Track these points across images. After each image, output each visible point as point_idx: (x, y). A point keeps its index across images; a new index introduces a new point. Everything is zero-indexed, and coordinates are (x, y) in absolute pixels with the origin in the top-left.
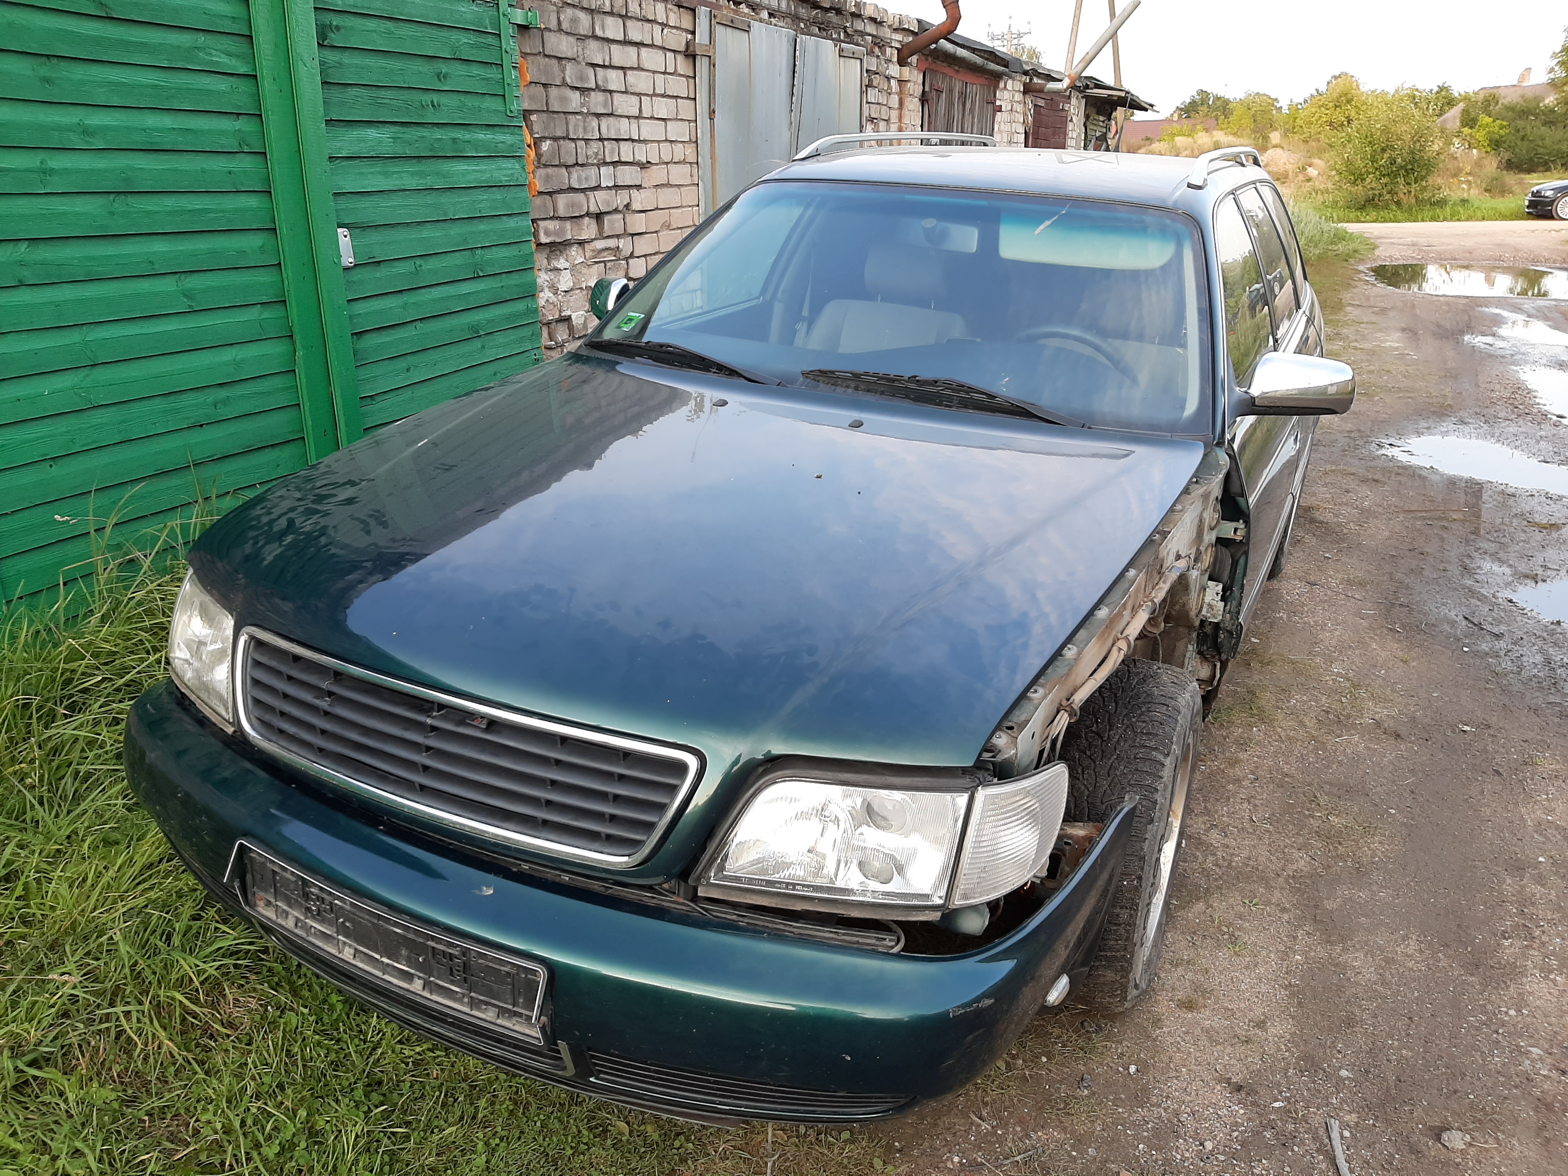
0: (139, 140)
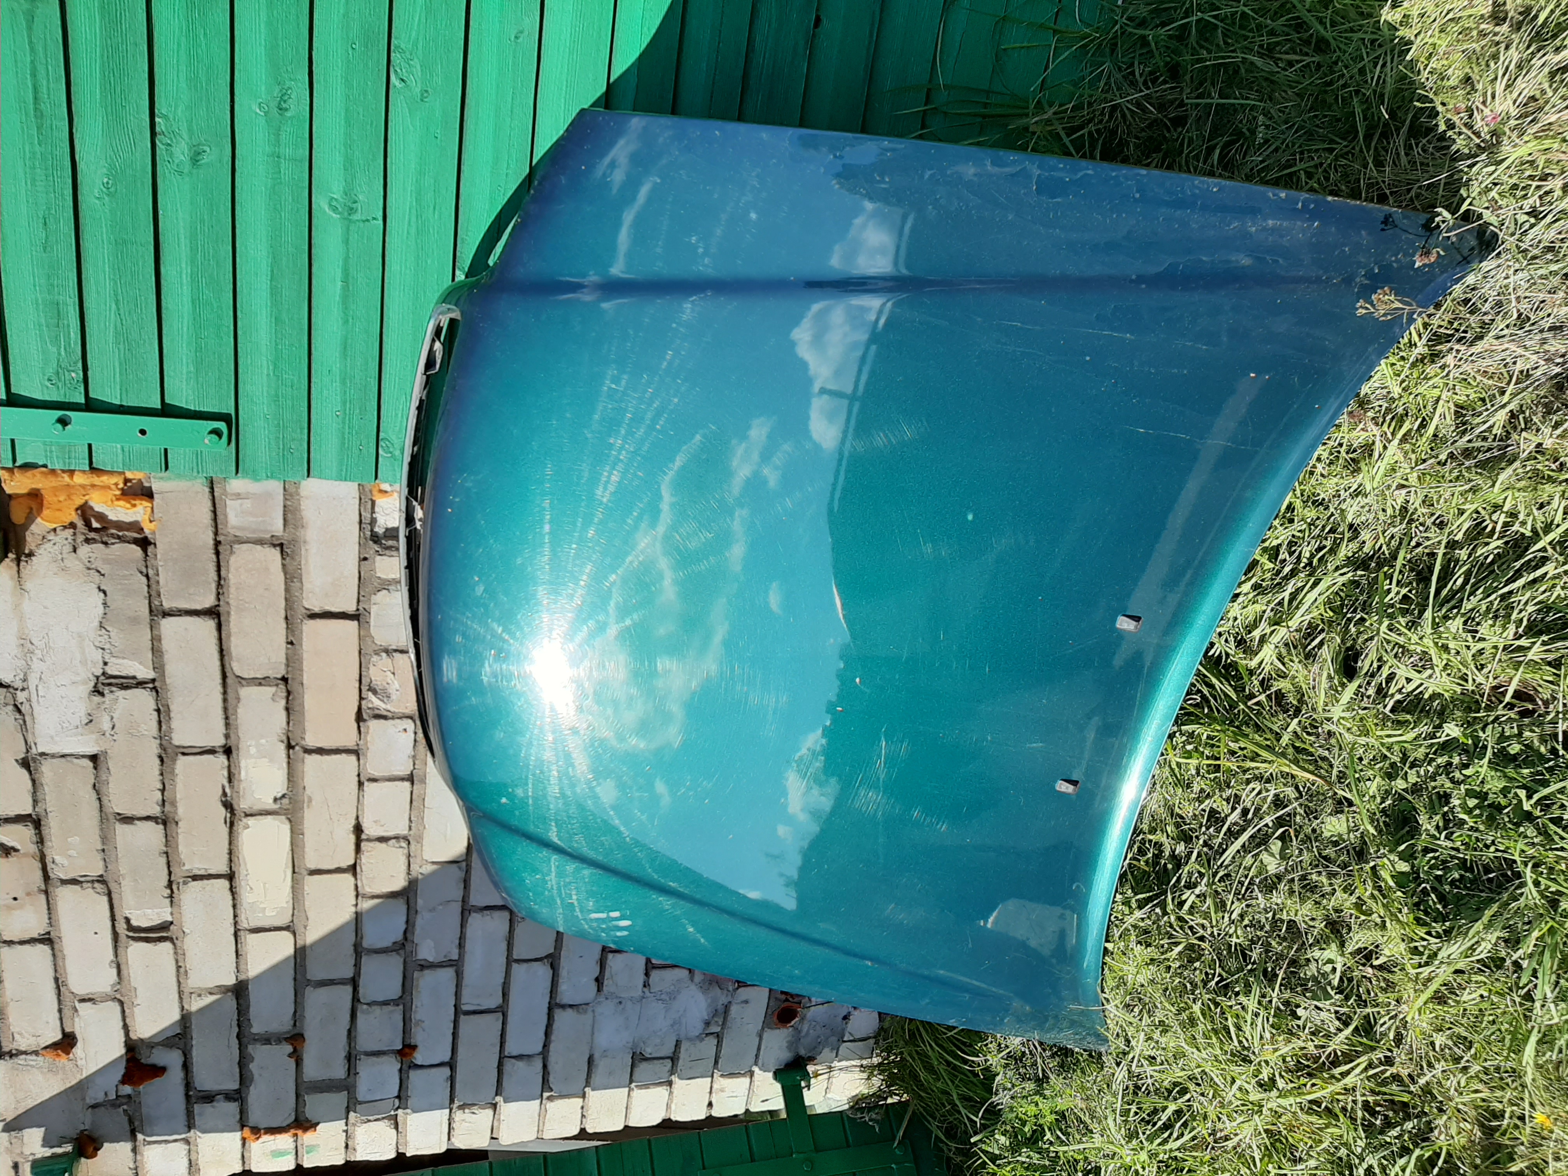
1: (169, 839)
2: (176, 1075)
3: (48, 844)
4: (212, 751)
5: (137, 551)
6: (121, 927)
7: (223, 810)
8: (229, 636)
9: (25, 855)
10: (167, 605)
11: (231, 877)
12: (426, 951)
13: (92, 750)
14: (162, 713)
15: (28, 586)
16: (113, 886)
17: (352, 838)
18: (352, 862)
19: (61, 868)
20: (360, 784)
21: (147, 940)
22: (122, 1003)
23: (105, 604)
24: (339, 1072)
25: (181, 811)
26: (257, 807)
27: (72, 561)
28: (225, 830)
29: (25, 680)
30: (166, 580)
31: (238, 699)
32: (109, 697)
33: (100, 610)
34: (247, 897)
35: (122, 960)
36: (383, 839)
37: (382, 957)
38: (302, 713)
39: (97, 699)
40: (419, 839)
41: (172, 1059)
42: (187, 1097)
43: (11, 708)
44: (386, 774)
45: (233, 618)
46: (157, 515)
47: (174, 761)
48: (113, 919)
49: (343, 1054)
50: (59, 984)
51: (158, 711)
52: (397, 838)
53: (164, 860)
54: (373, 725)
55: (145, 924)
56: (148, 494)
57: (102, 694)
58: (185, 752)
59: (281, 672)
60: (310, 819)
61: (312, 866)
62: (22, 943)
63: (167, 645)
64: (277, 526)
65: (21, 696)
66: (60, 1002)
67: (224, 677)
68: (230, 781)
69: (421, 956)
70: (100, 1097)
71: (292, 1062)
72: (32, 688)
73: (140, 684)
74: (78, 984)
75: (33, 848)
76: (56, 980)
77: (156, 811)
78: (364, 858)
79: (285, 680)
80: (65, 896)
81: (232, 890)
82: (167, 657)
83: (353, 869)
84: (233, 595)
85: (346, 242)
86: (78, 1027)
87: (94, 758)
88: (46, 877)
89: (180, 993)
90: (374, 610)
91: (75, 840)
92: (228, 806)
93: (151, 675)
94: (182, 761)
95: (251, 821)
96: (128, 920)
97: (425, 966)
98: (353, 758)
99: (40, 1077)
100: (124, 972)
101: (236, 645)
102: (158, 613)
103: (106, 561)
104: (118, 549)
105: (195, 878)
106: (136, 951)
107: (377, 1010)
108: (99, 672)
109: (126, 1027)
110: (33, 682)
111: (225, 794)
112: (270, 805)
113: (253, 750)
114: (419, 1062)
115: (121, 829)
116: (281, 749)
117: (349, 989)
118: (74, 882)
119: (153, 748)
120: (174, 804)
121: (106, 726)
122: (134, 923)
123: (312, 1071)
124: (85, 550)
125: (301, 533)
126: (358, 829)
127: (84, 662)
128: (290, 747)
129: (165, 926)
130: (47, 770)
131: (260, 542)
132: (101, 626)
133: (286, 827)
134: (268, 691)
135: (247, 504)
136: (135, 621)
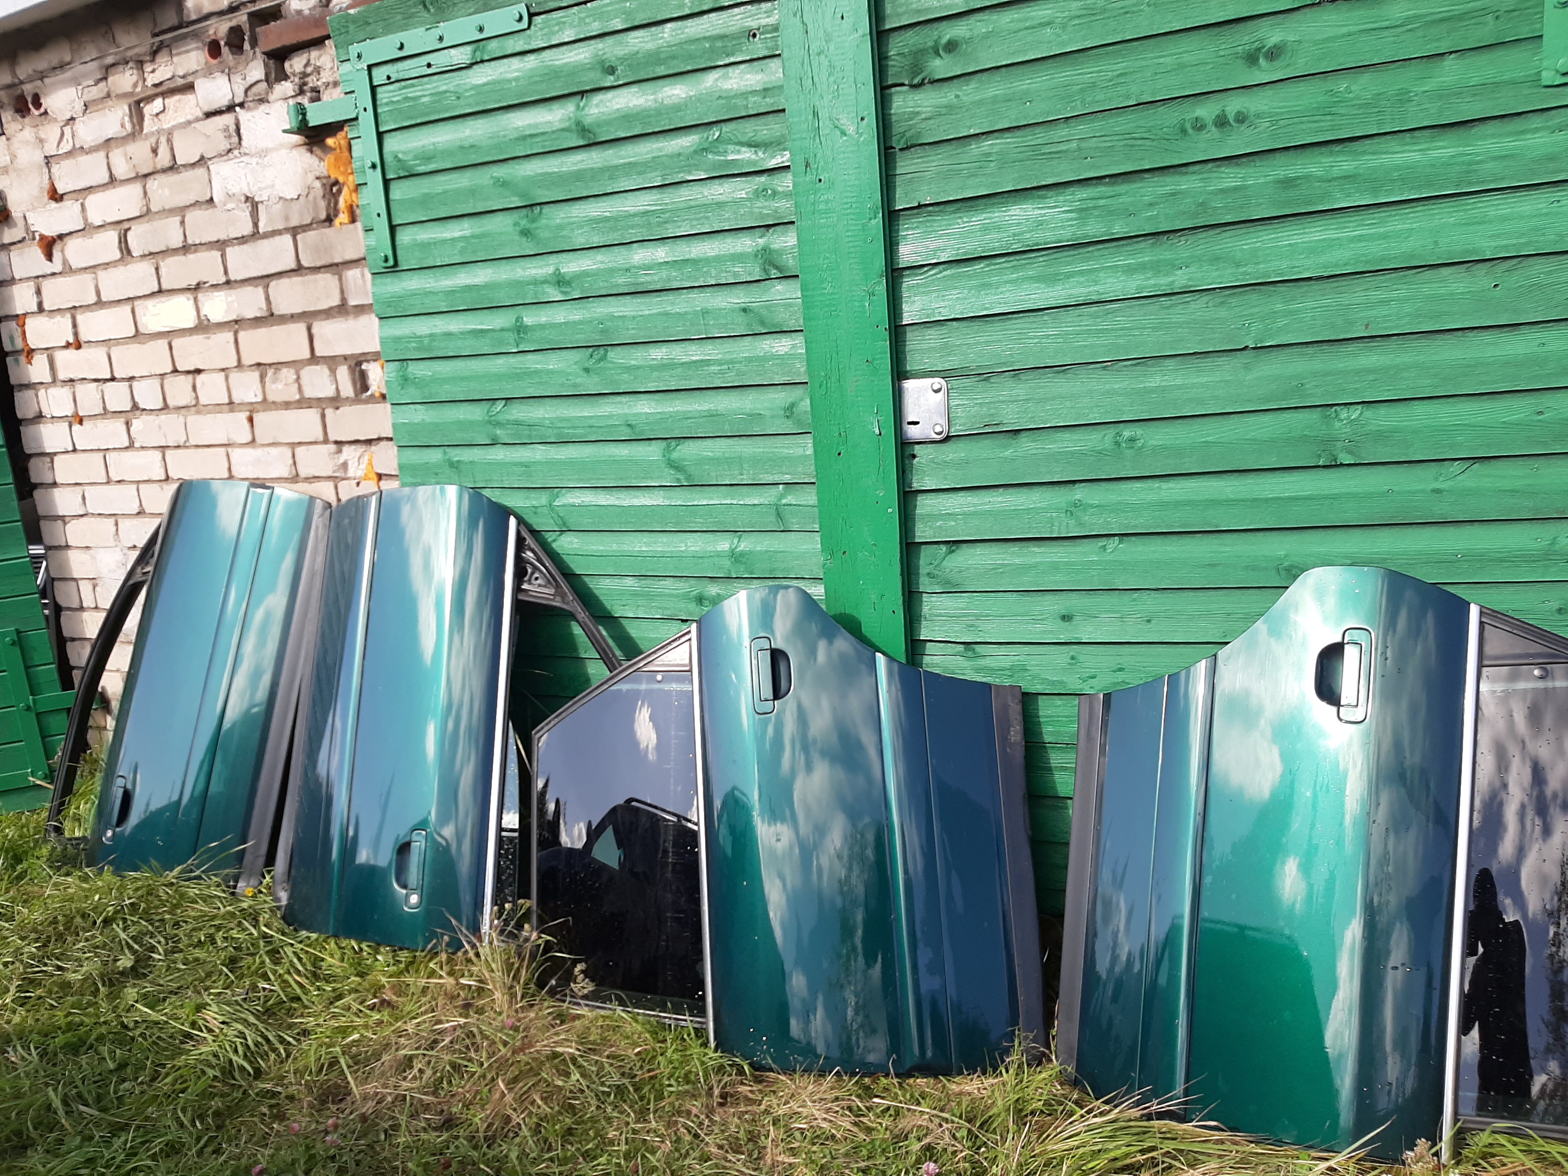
0: (622, 282)
1: (175, 251)
2: (48, 268)
3: (164, 176)
4: (226, 272)
5: (323, 216)
6: (126, 225)
7: (195, 283)
8: (290, 277)
9: (155, 163)
10: (299, 237)
11: (160, 291)
12: (137, 424)
13: (215, 199)
14: (242, 240)
15: (294, 151)
16: (146, 218)
17: (192, 368)
18: (179, 369)
19: (153, 184)
20: (223, 370)
21: (120, 242)
22: (83, 230)
23: (292, 199)
24: (62, 375)
25: (190, 257)
26: (200, 304)
27: (311, 177)
28: (184, 286)
29: (246, 154)
30: (311, 235)
31: (256, 286)
32: (244, 206)
33: (288, 197)
34: (150, 303)
35: (108, 227)
36: (194, 388)
37: (129, 396)
38: (256, 328)
39: (243, 199)
40: (198, 412)
41: (57, 265)
42: (38, 277)
43: (229, 147)
44: (231, 386)
45: (300, 279)
46: (344, 227)
47: (218, 250)
48: (129, 220)
49: (72, 377)
50: (89, 189)
51: (243, 237)
52: (197, 398)
53: (164, 249)
54: (256, 375)
55: (129, 238)
56: (353, 220)
57: (246, 202)
58: (223, 256)
59: (276, 312)
60: (198, 339)
61: (173, 344)
62: (108, 164)
63: (278, 238)
64: (352, 302)
65: (236, 152)
66: (80, 190)
67: (268, 276)
68: (212, 286)
69: (134, 421)
70: (30, 221)
71: (64, 344)
72: (242, 159)
73: (256, 225)
74: (92, 201)
75: (159, 167)
76: (91, 187)
77: (190, 241)
78: (182, 377)
79: (272, 315)
80: (135, 189)
81: (152, 294)
82: (271, 239)
83: (175, 371)
84: (311, 278)
85: (502, 330)
86: (67, 203)
87: (212, 199)
88: (146, 176)
89: (94, 267)
90: (318, 368)
91: (167, 192)
92: (198, 287)
93: (261, 231)
94: (219, 254)
95: (192, 302)
96: (129, 229)
97: (128, 424)
98: (235, 364)
99: (37, 182)
100: (101, 230)
101: (285, 282)
102: (294, 231)
103: (315, 198)
104: (322, 204)
105: (157, 269)
106: (112, 236)
107: (99, 396)
108: (256, 199)
109: (71, 233)
110: (245, 159)
111: (205, 283)
112: (203, 313)
113: (230, 299)
114: (73, 428)
115: (178, 219)
116: (233, 317)
117: (109, 376)
118: (145, 193)
119: (223, 237)
120: (196, 251)
121: (230, 206)
122: (129, 234)
123: (61, 357)
124: (318, 184)
125: (351, 317)
126: (198, 371)
127: (260, 189)
128: (236, 322)
129: (129, 252)
130: (200, 171)
131: (342, 292)
132: (281, 198)
133: (191, 325)
134: (264, 305)
135: (360, 281)
136: (287, 219)
